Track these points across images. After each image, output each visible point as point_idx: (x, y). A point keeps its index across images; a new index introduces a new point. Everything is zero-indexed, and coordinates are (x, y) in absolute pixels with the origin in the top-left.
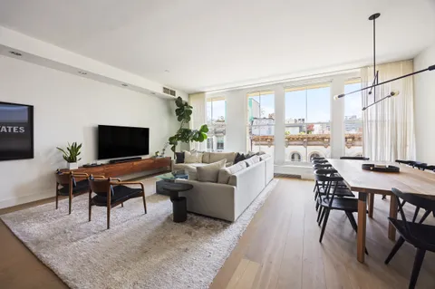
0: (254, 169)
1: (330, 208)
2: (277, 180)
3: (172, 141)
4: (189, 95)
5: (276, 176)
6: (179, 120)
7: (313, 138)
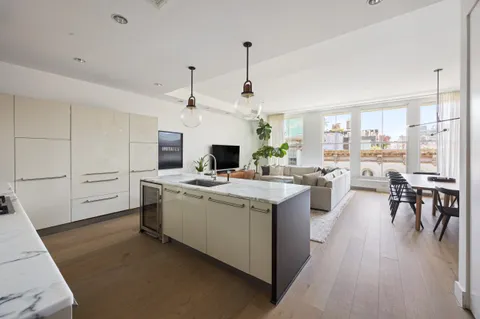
0: (340, 179)
1: (399, 201)
2: (354, 192)
3: (255, 156)
4: (269, 116)
5: (353, 188)
6: (260, 138)
7: (389, 154)
